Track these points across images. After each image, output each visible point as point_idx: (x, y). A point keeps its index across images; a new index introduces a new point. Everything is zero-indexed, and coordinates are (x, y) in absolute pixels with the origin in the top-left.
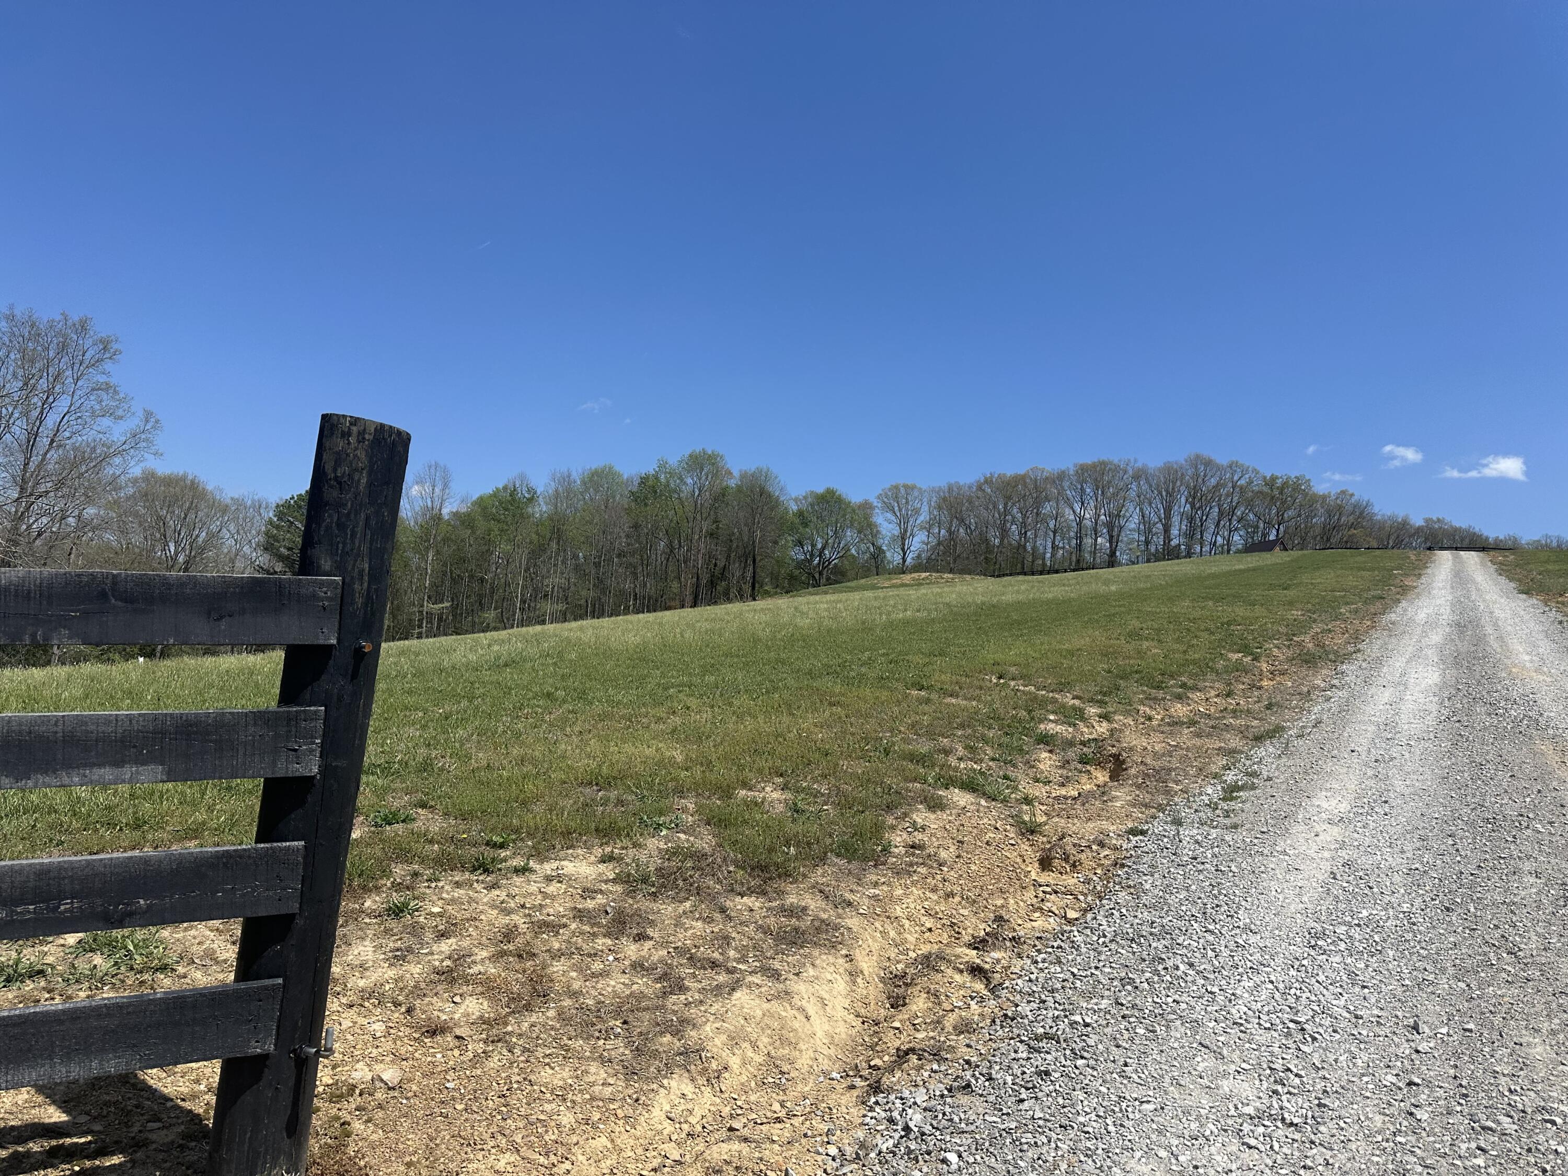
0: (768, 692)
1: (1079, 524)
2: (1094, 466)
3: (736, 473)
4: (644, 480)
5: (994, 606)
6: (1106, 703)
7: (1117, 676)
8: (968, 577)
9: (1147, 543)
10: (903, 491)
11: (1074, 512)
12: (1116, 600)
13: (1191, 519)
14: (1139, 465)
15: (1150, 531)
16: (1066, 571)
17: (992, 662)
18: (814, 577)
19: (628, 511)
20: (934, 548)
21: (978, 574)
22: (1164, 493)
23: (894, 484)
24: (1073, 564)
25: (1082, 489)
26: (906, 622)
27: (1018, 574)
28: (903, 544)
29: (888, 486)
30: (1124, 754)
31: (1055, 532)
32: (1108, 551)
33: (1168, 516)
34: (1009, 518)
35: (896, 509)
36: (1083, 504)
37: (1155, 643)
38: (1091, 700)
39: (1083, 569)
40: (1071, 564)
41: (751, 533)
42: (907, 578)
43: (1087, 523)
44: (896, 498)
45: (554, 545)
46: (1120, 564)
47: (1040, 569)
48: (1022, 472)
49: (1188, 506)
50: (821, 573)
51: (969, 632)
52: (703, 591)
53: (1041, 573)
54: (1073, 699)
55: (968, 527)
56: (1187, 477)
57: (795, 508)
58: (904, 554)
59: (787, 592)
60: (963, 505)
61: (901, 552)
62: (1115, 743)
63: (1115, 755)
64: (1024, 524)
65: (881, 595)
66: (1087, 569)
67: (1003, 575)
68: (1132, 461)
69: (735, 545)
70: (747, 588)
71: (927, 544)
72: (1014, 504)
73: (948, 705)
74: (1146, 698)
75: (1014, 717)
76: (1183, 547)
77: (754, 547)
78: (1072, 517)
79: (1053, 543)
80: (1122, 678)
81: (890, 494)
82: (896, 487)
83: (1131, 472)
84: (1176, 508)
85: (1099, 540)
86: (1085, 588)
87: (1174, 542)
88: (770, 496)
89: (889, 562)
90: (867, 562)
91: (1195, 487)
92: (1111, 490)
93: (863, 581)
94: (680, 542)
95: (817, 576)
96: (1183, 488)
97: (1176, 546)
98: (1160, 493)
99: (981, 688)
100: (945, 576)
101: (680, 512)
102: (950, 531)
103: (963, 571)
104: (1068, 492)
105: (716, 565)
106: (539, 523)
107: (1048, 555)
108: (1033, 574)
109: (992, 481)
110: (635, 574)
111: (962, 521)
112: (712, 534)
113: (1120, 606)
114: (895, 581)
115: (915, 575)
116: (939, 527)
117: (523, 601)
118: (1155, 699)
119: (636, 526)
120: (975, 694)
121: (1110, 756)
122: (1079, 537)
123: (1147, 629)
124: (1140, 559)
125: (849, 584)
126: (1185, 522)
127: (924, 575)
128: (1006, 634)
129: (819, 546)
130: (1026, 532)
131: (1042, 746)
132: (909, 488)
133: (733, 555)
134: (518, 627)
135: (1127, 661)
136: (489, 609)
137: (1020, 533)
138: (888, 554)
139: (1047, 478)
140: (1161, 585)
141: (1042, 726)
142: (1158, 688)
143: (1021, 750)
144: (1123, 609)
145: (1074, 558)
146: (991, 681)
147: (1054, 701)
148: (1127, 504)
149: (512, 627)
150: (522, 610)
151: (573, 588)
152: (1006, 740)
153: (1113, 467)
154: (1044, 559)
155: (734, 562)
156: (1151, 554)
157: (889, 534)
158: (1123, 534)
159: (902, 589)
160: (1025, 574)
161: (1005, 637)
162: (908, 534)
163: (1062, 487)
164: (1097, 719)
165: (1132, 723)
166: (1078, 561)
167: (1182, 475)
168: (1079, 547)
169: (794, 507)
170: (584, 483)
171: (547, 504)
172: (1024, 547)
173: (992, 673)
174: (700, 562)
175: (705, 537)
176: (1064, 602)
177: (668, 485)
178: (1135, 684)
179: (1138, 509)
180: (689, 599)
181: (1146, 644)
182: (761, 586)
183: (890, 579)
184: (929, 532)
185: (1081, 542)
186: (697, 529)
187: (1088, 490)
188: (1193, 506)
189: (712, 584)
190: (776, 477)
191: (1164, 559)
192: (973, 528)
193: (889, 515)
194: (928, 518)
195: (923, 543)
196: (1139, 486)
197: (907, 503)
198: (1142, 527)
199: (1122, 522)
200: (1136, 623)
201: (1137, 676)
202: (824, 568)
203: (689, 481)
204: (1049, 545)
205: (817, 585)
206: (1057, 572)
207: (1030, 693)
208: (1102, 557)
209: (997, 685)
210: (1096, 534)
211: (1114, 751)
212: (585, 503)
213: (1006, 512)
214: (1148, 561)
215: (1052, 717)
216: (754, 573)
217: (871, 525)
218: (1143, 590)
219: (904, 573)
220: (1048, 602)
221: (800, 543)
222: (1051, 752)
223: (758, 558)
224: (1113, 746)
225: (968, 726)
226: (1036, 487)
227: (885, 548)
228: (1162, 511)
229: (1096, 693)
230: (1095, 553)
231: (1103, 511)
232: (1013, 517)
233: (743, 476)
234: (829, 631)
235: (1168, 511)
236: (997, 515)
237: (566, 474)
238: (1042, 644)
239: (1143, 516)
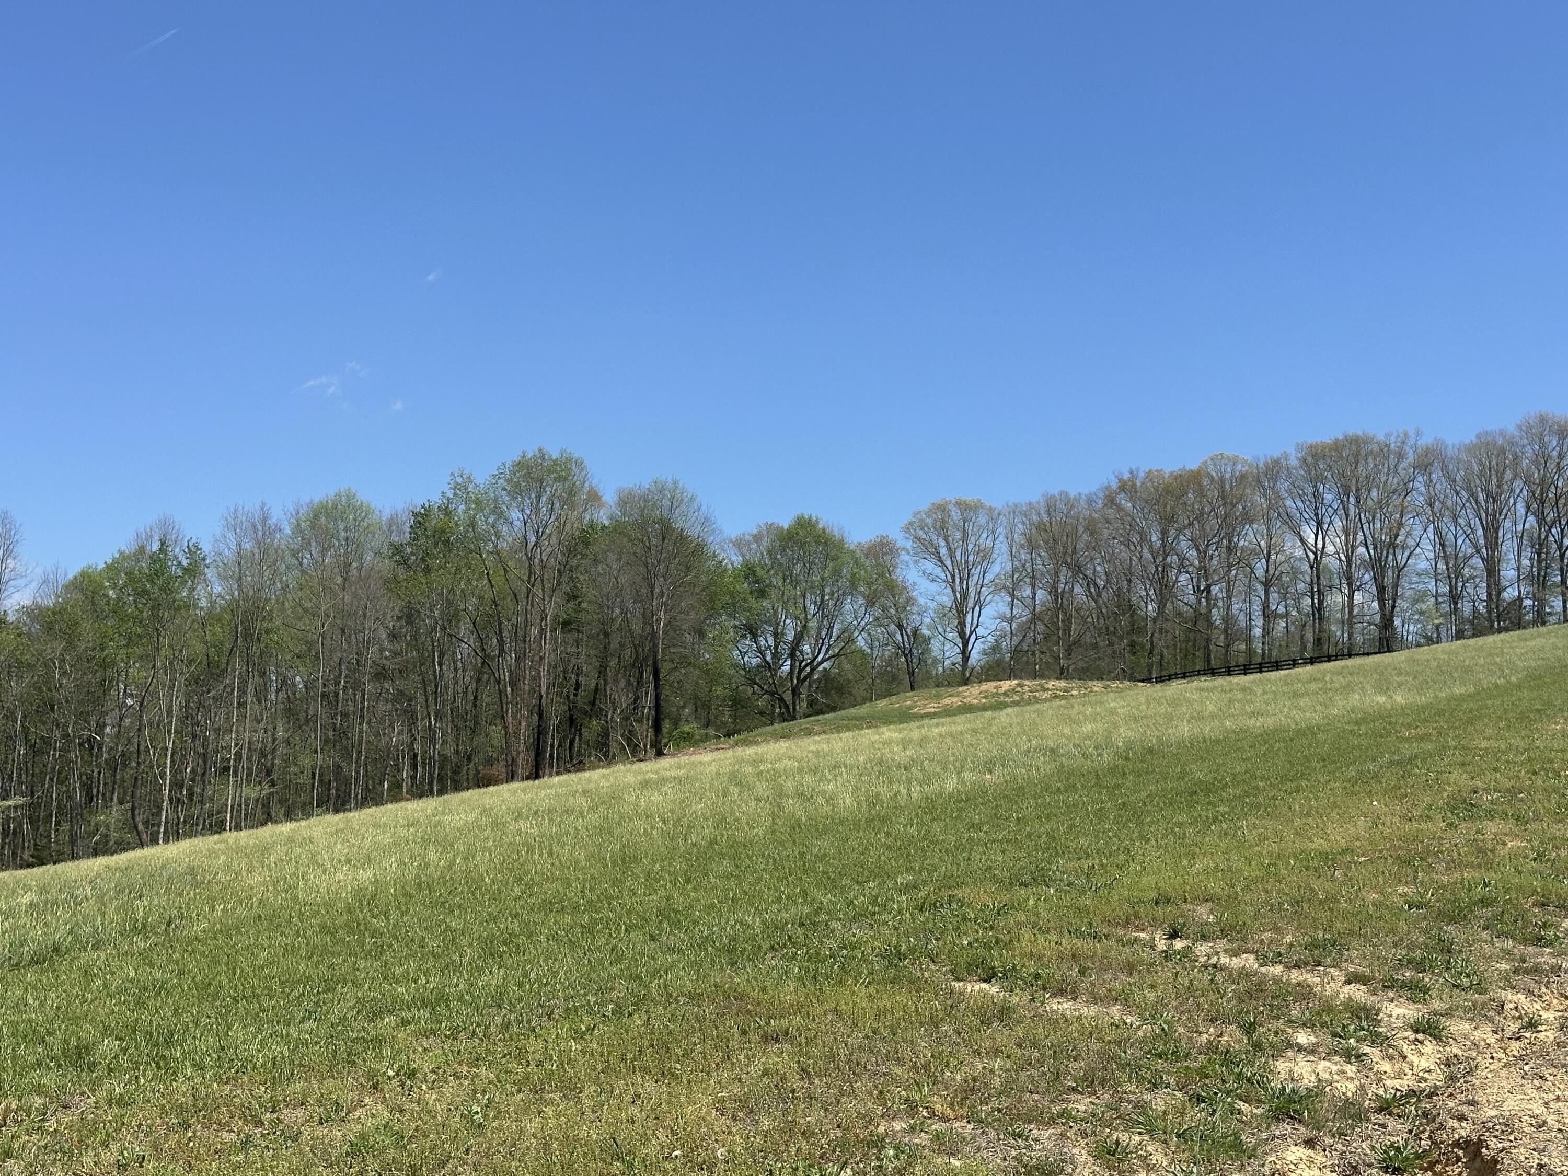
0: (618, 1012)
1: (1316, 565)
2: (1337, 446)
3: (609, 497)
4: (421, 519)
5: (1151, 751)
6: (1426, 991)
7: (1440, 915)
8: (1097, 686)
9: (1455, 598)
10: (956, 514)
11: (1302, 540)
12: (1409, 726)
13: (1540, 546)
14: (1426, 441)
15: (1458, 574)
16: (1294, 664)
17: (1153, 895)
18: (781, 700)
19: (391, 583)
20: (1025, 629)
21: (1117, 678)
22: (1481, 497)
23: (937, 501)
24: (1310, 646)
25: (1316, 495)
26: (966, 800)
27: (1199, 673)
28: (962, 624)
29: (925, 506)
30: (1493, 1143)
31: (1267, 585)
32: (1377, 618)
33: (1493, 543)
34: (1173, 559)
35: (943, 551)
36: (1319, 524)
37: (1511, 825)
38: (1390, 984)
39: (1329, 659)
40: (1304, 647)
41: (648, 618)
42: (973, 693)
43: (1331, 563)
44: (942, 528)
45: (238, 665)
46: (1404, 645)
47: (1242, 661)
48: (1193, 465)
49: (1531, 519)
50: (795, 692)
51: (1101, 814)
52: (552, 740)
53: (1246, 670)
54: (1348, 982)
55: (1091, 583)
56: (1525, 463)
57: (737, 560)
58: (965, 644)
59: (728, 735)
60: (1078, 538)
61: (959, 641)
62: (1465, 1109)
63: (1468, 1142)
64: (1204, 571)
65: (916, 735)
66: (1337, 657)
67: (1170, 678)
68: (1412, 433)
69: (614, 645)
70: (644, 731)
71: (1010, 620)
72: (1180, 531)
73: (1054, 1022)
74: (1516, 971)
75: (1211, 1048)
76: (1528, 602)
77: (655, 646)
78: (1299, 552)
79: (1265, 607)
80: (1452, 920)
81: (929, 521)
82: (942, 508)
83: (1411, 457)
84: (1508, 524)
85: (1358, 597)
86: (1340, 701)
87: (1510, 594)
88: (682, 539)
89: (935, 661)
90: (889, 662)
91: (1542, 480)
92: (1374, 494)
93: (881, 704)
94: (501, 642)
95: (788, 697)
96: (1518, 484)
97: (1513, 602)
98: (1473, 495)
99: (1130, 968)
100: (1051, 684)
101: (498, 580)
102: (1053, 591)
103: (1088, 673)
104: (1289, 503)
105: (578, 686)
106: (212, 617)
107: (1258, 632)
108: (1229, 672)
109: (1134, 486)
110: (411, 717)
111: (1077, 569)
112: (566, 624)
113: (1421, 738)
114: (947, 701)
115: (989, 686)
116: (1033, 587)
117: (177, 785)
118: (1536, 970)
119: (409, 616)
120: (1117, 985)
121: (1457, 1144)
122: (1318, 590)
123: (1487, 791)
124: (1443, 630)
125: (852, 711)
126: (1527, 552)
127: (1006, 685)
128: (1183, 818)
129: (790, 636)
130: (1208, 588)
131: (1286, 1128)
132: (968, 509)
133: (613, 663)
134: (166, 841)
135: (1457, 875)
136: (107, 801)
137: (1197, 591)
138: (935, 645)
139: (1243, 477)
140: (1497, 686)
141: (1282, 1066)
142: (1539, 941)
143: (1237, 1146)
144: (1429, 746)
145: (1309, 636)
146: (1153, 947)
147: (1304, 993)
148: (1408, 520)
149: (154, 841)
150: (175, 802)
151: (282, 750)
152: (1196, 1115)
153: (1375, 448)
154: (1249, 640)
155: (616, 681)
156: (1463, 620)
157: (932, 605)
158: (1404, 582)
159: (960, 719)
160: (1213, 672)
161: (1180, 825)
162: (970, 604)
163: (1277, 493)
164: (1410, 1034)
165: (1492, 1039)
166: (1318, 641)
167: (1516, 457)
168: (1318, 610)
169: (733, 559)
170: (297, 529)
171: (223, 578)
172: (1208, 616)
173: (1155, 923)
174: (544, 682)
175: (553, 630)
176: (1300, 733)
177: (473, 524)
178: (1485, 935)
179: (1431, 529)
180: (524, 759)
181: (1492, 828)
182: (676, 724)
183: (938, 697)
184: (1012, 595)
185: (1321, 602)
186: (535, 616)
187: (1328, 497)
188: (1541, 520)
189: (572, 722)
190: (691, 500)
191: (1490, 631)
192: (1101, 583)
193: (930, 566)
194: (1009, 568)
195: (1003, 618)
196: (1429, 483)
197: (965, 538)
198: (1441, 566)
199: (1401, 557)
200: (1458, 779)
201: (1488, 912)
202: (801, 681)
203: (515, 515)
204: (1257, 608)
205: (789, 715)
206: (1277, 666)
207: (1244, 974)
208: (1365, 632)
209: (1167, 955)
210: (1350, 585)
211: (1464, 1130)
212: (303, 572)
213: (1166, 548)
214: (1460, 635)
215: (1303, 1038)
216: (657, 698)
217: (892, 588)
218: (1461, 699)
219: (966, 682)
220: (1268, 737)
221: (752, 631)
222: (1310, 1143)
223: (665, 668)
224: (1462, 1118)
225: (1103, 1083)
226: (1223, 496)
227: (925, 632)
228: (1480, 532)
229: (1401, 964)
230: (1351, 625)
231: (1360, 537)
232: (1182, 559)
233: (625, 501)
234: (796, 826)
235: (1492, 530)
236: (1147, 555)
237: (257, 515)
238: (1262, 839)
239: (1443, 545)
